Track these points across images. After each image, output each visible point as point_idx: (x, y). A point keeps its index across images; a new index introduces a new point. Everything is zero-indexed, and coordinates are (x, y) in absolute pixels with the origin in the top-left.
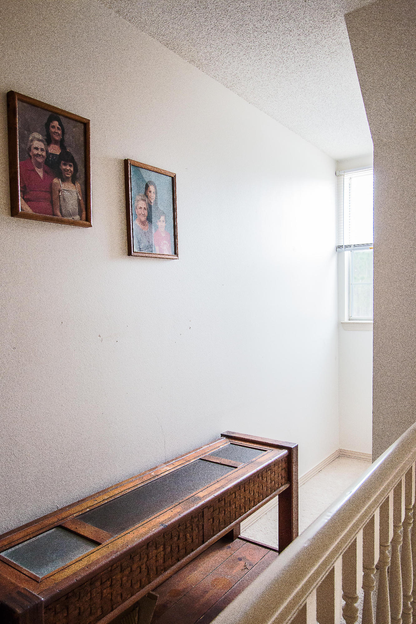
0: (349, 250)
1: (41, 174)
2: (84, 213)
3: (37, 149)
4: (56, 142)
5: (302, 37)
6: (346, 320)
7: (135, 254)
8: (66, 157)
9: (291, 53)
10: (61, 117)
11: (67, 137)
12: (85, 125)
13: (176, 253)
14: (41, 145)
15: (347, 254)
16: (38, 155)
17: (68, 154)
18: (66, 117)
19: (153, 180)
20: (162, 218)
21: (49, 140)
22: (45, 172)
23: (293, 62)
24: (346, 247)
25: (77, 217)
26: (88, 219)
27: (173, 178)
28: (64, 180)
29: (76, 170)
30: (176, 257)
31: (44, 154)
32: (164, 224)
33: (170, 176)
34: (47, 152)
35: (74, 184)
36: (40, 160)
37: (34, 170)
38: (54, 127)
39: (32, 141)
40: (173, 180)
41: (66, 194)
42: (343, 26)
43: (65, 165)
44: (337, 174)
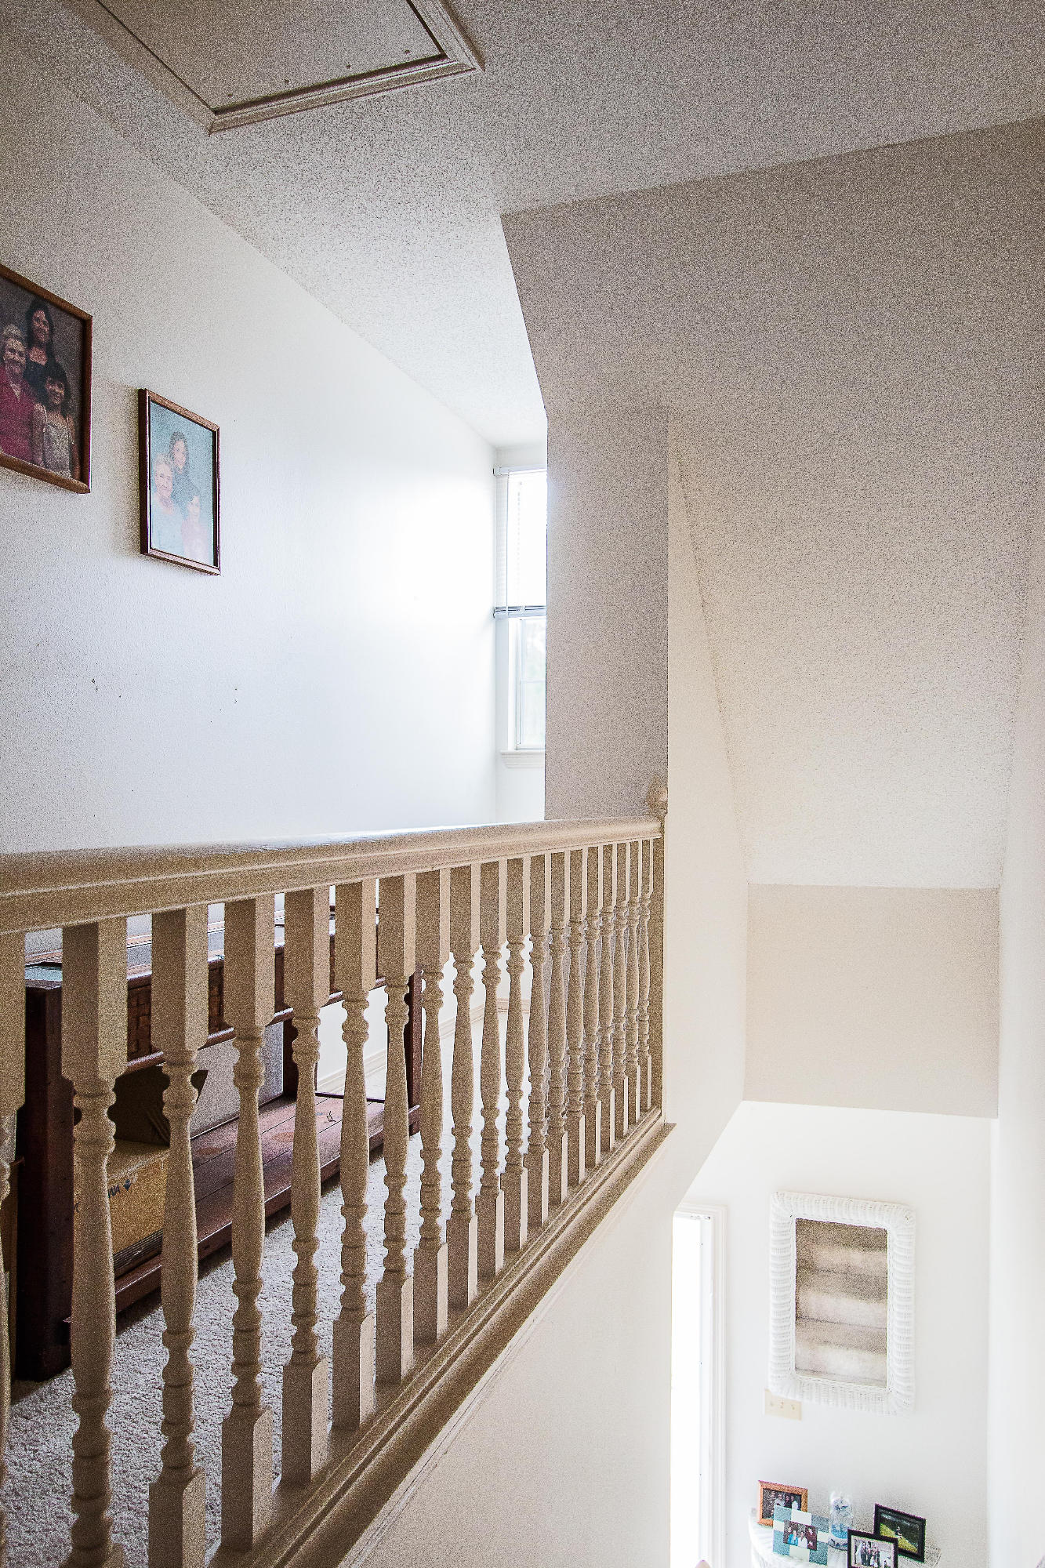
0: (515, 616)
1: (17, 393)
2: (78, 467)
3: (13, 351)
4: (40, 345)
5: (437, 235)
6: (511, 748)
7: (155, 553)
8: (54, 372)
9: (418, 254)
10: (49, 306)
11: (56, 339)
12: (85, 324)
13: (216, 562)
14: (18, 345)
15: (513, 623)
16: (14, 362)
17: (58, 366)
18: (58, 307)
19: (183, 431)
20: (196, 499)
21: (31, 340)
22: (23, 390)
23: (422, 267)
24: (512, 609)
25: (67, 474)
26: (84, 477)
27: (214, 433)
28: (50, 408)
29: (68, 394)
30: (217, 571)
31: (23, 360)
32: (197, 510)
33: (211, 430)
34: (27, 358)
35: (65, 417)
36: (17, 370)
37: (7, 385)
38: (38, 320)
39: (7, 338)
40: (215, 435)
41: (53, 432)
42: (499, 230)
43: (52, 383)
44: (497, 472)
